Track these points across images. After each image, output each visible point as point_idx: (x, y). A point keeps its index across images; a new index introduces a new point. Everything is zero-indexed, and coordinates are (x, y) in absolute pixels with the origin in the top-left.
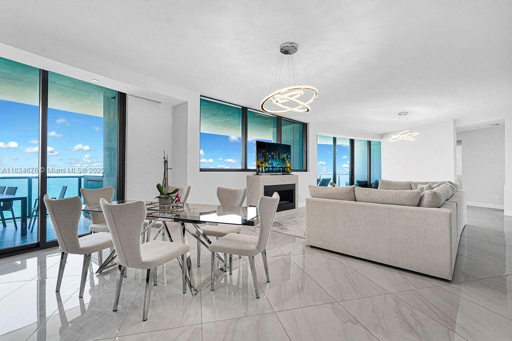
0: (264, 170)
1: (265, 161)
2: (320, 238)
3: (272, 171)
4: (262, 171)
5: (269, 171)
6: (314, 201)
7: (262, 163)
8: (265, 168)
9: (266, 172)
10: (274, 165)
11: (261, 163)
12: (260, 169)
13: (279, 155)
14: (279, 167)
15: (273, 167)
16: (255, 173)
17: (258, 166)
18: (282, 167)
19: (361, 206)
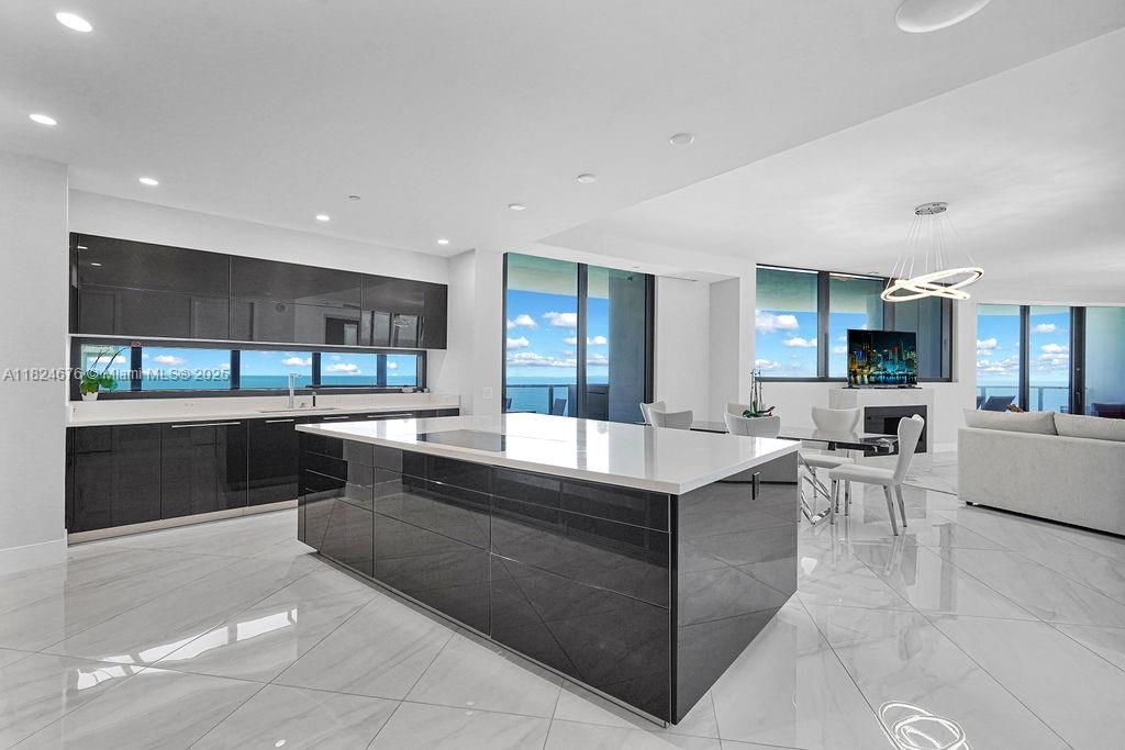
0: (866, 380)
1: (870, 364)
2: (984, 490)
3: (885, 382)
4: (863, 382)
5: (877, 382)
6: (973, 433)
7: (863, 368)
8: (868, 377)
9: (870, 383)
10: (889, 371)
11: (859, 367)
12: (859, 378)
13: (900, 352)
14: (900, 375)
15: (887, 375)
16: (846, 384)
17: (852, 373)
18: (907, 375)
19: (1065, 443)
